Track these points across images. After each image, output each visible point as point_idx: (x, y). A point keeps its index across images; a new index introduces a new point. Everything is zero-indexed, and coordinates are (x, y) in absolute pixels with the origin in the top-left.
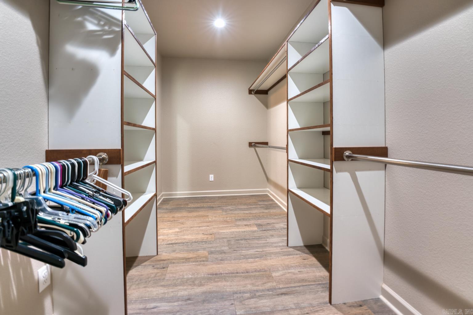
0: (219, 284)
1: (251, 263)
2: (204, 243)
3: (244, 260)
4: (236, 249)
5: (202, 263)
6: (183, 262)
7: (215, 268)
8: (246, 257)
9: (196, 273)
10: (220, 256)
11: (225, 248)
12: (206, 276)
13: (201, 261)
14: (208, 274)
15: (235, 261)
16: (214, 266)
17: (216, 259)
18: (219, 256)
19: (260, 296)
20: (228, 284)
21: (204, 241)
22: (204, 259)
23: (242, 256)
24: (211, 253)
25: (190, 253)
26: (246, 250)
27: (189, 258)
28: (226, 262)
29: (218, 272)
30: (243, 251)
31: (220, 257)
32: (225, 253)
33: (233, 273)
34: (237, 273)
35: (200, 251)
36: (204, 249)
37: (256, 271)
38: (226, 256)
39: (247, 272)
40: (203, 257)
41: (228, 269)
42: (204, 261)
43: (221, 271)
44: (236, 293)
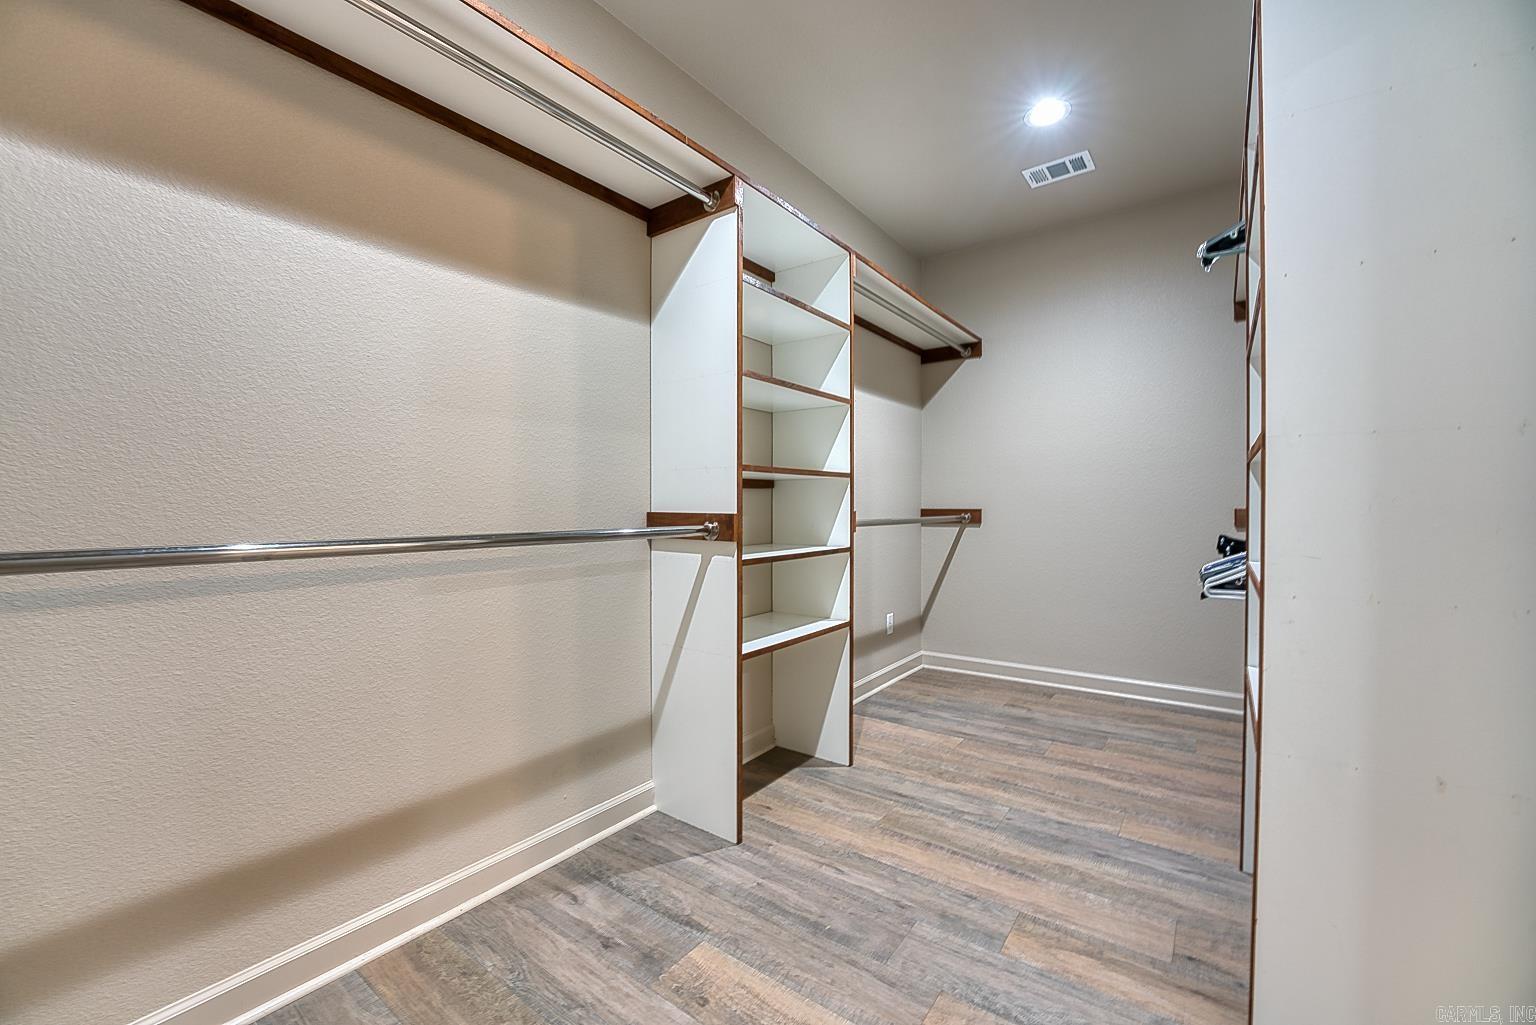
0: (1015, 853)
1: (894, 856)
2: (1001, 1002)
3: (905, 869)
4: (894, 909)
5: (1042, 917)
6: (1113, 948)
7: (1005, 887)
8: (892, 874)
9: (1071, 898)
10: (966, 913)
11: (928, 930)
12: (1045, 880)
13: (1045, 924)
14: (1034, 879)
15: (934, 879)
16: (1006, 893)
17: (986, 909)
18: (971, 913)
19: (947, 809)
20: (994, 845)
21: (995, 1012)
22: (1030, 927)
23: (899, 879)
24: (991, 938)
25: (1079, 976)
26: (867, 890)
27: (1090, 955)
28: (963, 888)
29: (1005, 875)
30: (878, 890)
31: (969, 909)
32: (943, 915)
33: (963, 856)
34: (954, 853)
35: (1034, 964)
36: (1012, 969)
37: (907, 837)
38: (946, 904)
39: (929, 844)
40: (1030, 934)
41: (973, 869)
42: (1035, 921)
43: (993, 872)
44: (989, 827)
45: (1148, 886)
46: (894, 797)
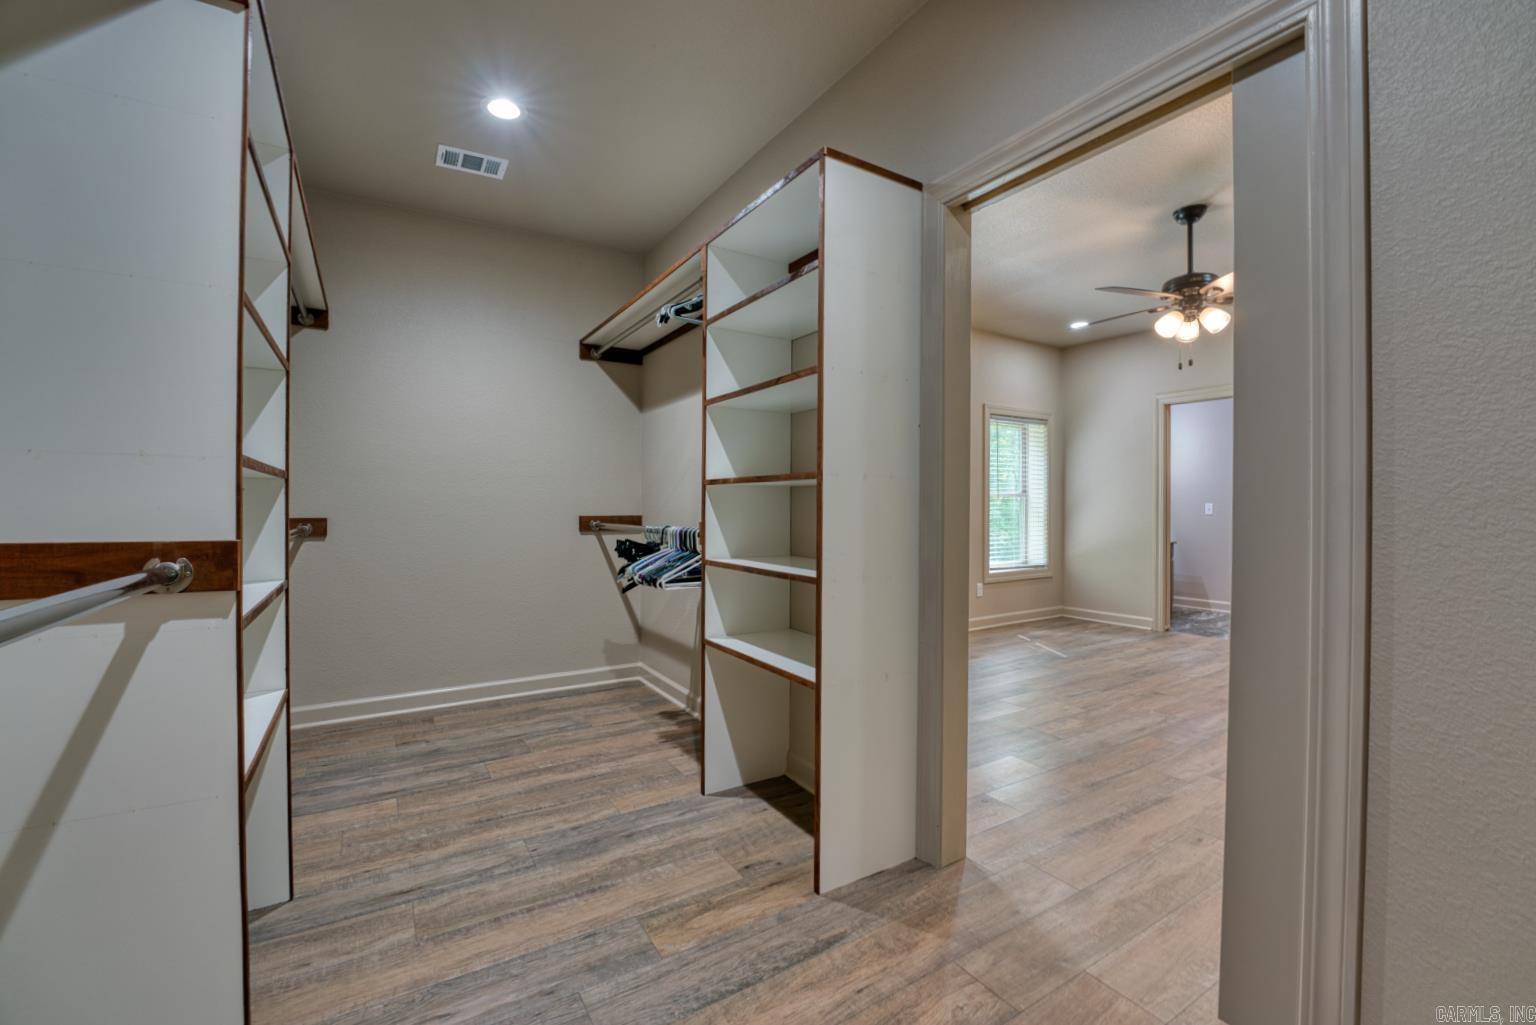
0: (575, 875)
1: (478, 956)
2: (707, 990)
3: (507, 959)
4: (546, 1001)
5: (653, 909)
6: (712, 894)
7: (601, 907)
8: (501, 972)
9: (650, 881)
10: (604, 951)
11: (596, 992)
12: (620, 880)
13: (661, 912)
14: (613, 885)
15: (544, 946)
16: (610, 910)
17: (613, 935)
18: (608, 947)
19: (469, 876)
20: (551, 880)
21: (714, 1001)
22: (654, 922)
23: (514, 972)
24: (644, 953)
25: (719, 929)
26: (499, 1007)
27: (706, 910)
28: (575, 933)
29: (591, 898)
30: (511, 998)
31: (601, 946)
32: (591, 968)
33: (540, 906)
34: (529, 910)
35: (690, 945)
36: (684, 962)
37: (468, 929)
38: (580, 958)
39: (497, 920)
40: (664, 927)
41: (561, 912)
42: (652, 915)
43: (580, 902)
44: (527, 868)
45: (678, 838)
46: (398, 900)
